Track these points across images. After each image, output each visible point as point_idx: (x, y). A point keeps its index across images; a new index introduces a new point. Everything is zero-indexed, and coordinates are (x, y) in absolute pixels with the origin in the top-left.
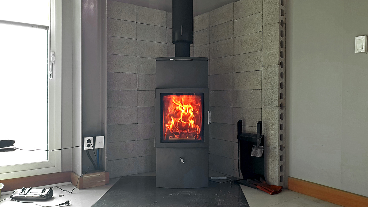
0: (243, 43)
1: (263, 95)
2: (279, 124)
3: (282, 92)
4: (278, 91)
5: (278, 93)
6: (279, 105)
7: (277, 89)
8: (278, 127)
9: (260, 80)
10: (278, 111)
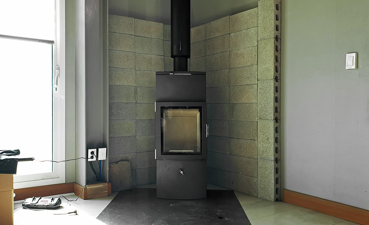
0: (239, 57)
1: (259, 109)
2: (274, 138)
3: (277, 106)
4: (273, 105)
5: (273, 107)
6: (274, 119)
7: (272, 103)
8: (273, 140)
9: (256, 94)
10: (273, 124)
